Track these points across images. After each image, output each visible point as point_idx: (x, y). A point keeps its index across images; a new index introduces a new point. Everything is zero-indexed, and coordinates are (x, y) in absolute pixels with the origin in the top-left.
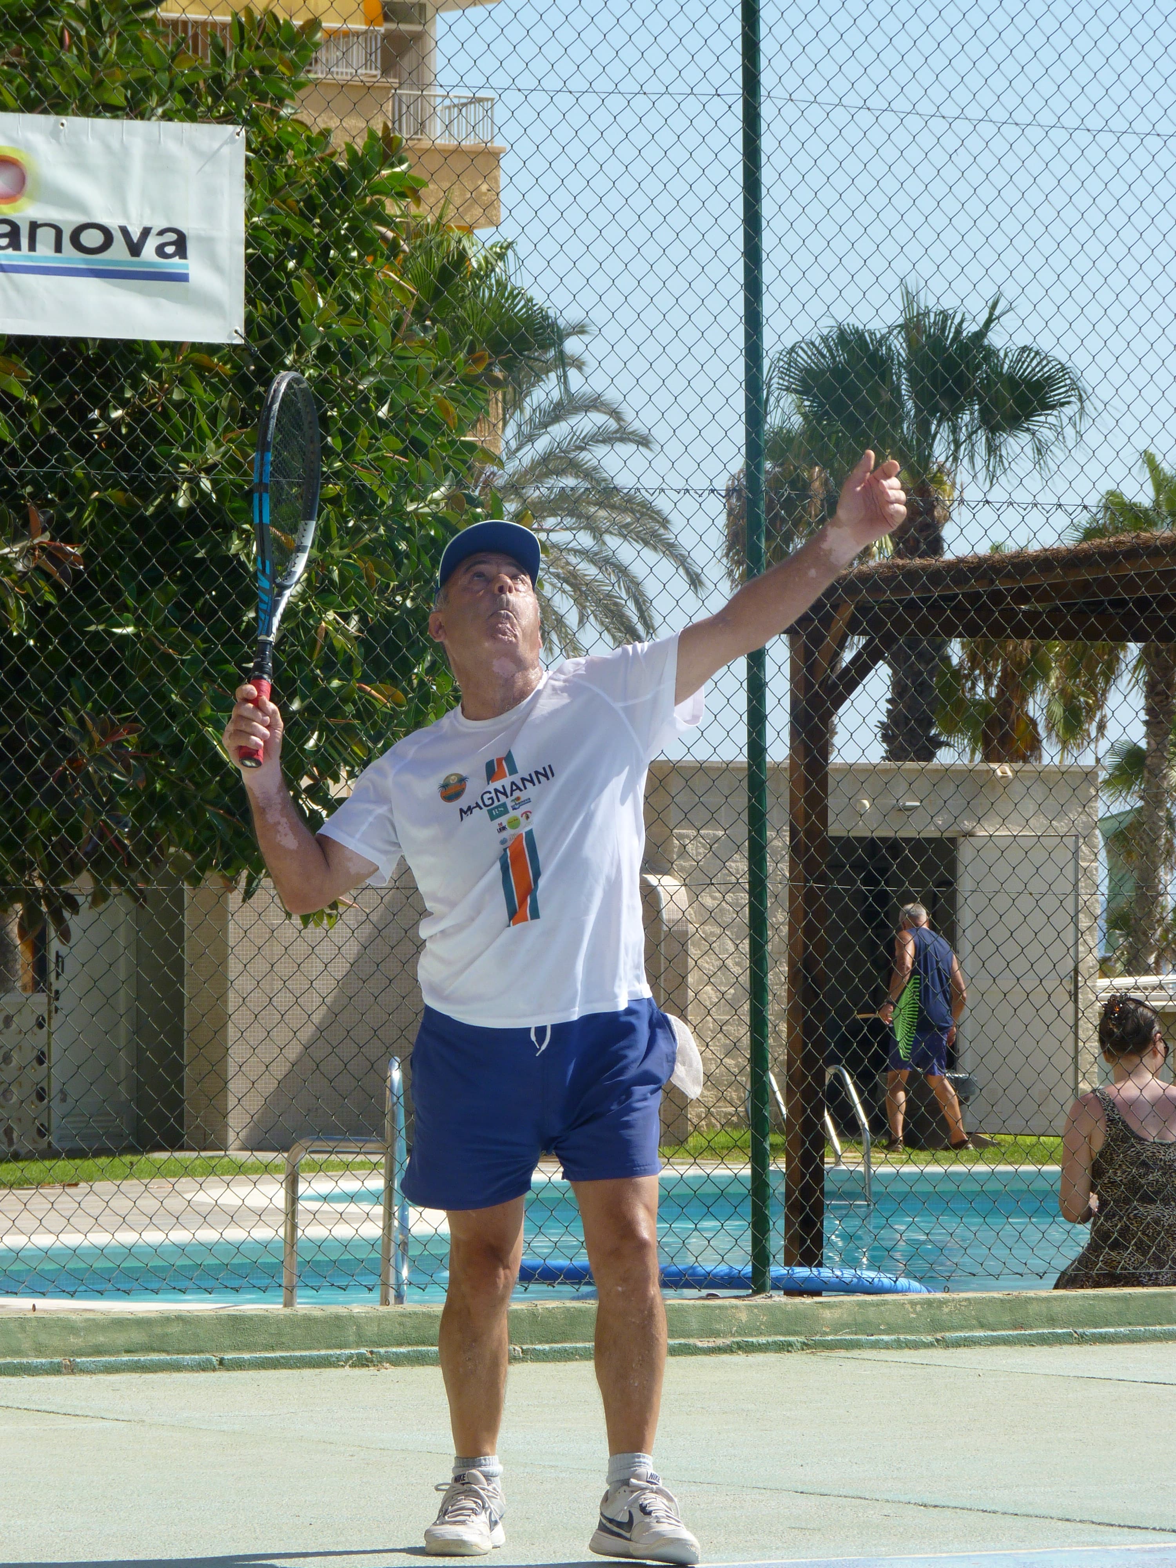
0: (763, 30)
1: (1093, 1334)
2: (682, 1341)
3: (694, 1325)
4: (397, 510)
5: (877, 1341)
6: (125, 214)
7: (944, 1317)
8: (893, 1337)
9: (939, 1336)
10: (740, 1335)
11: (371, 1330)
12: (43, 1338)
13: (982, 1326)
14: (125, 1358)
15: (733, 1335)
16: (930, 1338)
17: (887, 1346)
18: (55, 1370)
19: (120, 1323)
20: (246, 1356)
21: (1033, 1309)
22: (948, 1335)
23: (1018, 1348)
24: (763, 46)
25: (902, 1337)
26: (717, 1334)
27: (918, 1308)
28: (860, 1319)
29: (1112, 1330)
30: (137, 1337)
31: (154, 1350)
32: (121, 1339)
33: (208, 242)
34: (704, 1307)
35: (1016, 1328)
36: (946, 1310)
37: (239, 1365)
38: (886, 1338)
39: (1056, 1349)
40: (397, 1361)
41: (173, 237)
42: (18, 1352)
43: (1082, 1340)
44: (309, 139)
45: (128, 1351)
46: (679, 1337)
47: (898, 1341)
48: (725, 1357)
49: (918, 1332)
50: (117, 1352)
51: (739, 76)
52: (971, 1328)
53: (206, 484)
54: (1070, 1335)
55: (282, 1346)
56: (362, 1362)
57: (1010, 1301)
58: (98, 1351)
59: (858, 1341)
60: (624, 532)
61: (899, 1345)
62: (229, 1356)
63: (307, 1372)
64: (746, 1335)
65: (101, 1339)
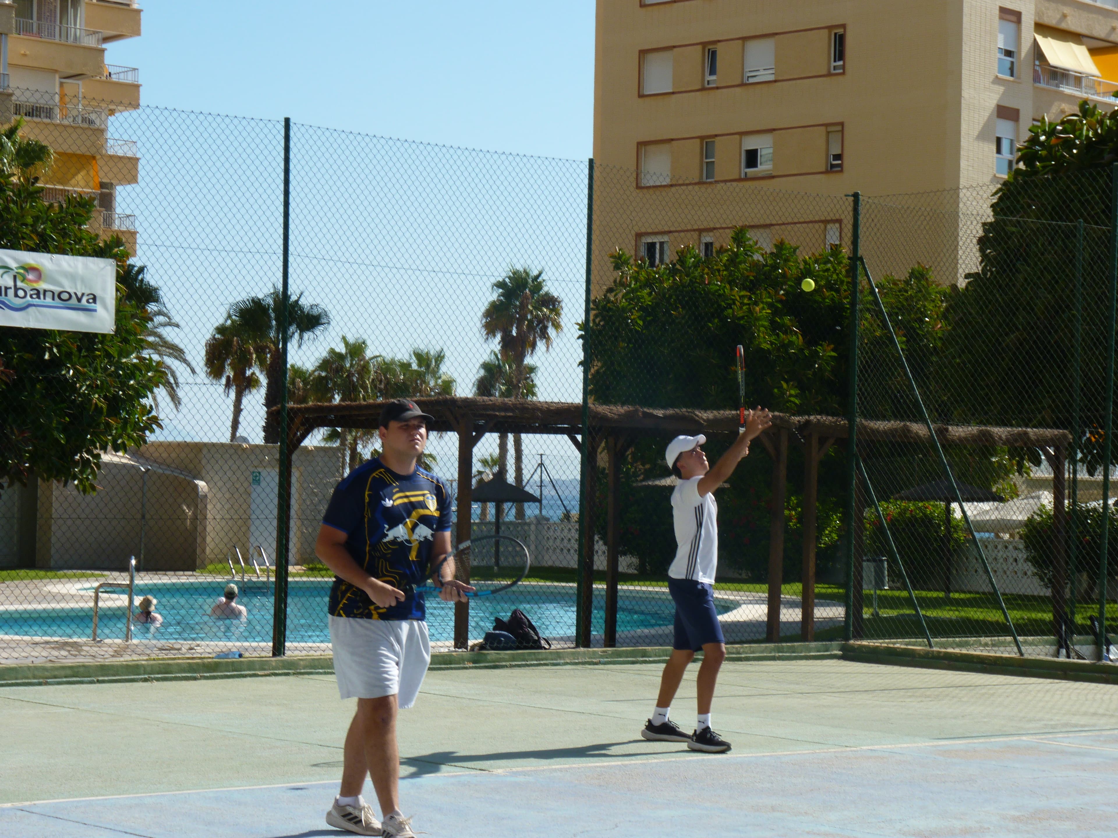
0: (290, 232)
2: (253, 672)
3: (257, 666)
4: (119, 361)
5: (318, 672)
10: (272, 670)
11: (149, 669)
12: (36, 673)
14: (64, 679)
15: (270, 670)
17: (321, 673)
18: (40, 684)
19: (63, 668)
20: (106, 678)
26: (265, 670)
28: (312, 664)
30: (69, 672)
31: (74, 677)
32: (63, 673)
37: (103, 682)
38: (321, 671)
40: (158, 680)
42: (27, 678)
44: (91, 238)
45: (66, 677)
47: (325, 672)
48: (268, 678)
50: (62, 678)
51: (282, 247)
53: (55, 350)
55: (118, 675)
56: (145, 680)
58: (55, 677)
62: (101, 678)
63: (127, 684)
64: (274, 670)
65: (56, 673)
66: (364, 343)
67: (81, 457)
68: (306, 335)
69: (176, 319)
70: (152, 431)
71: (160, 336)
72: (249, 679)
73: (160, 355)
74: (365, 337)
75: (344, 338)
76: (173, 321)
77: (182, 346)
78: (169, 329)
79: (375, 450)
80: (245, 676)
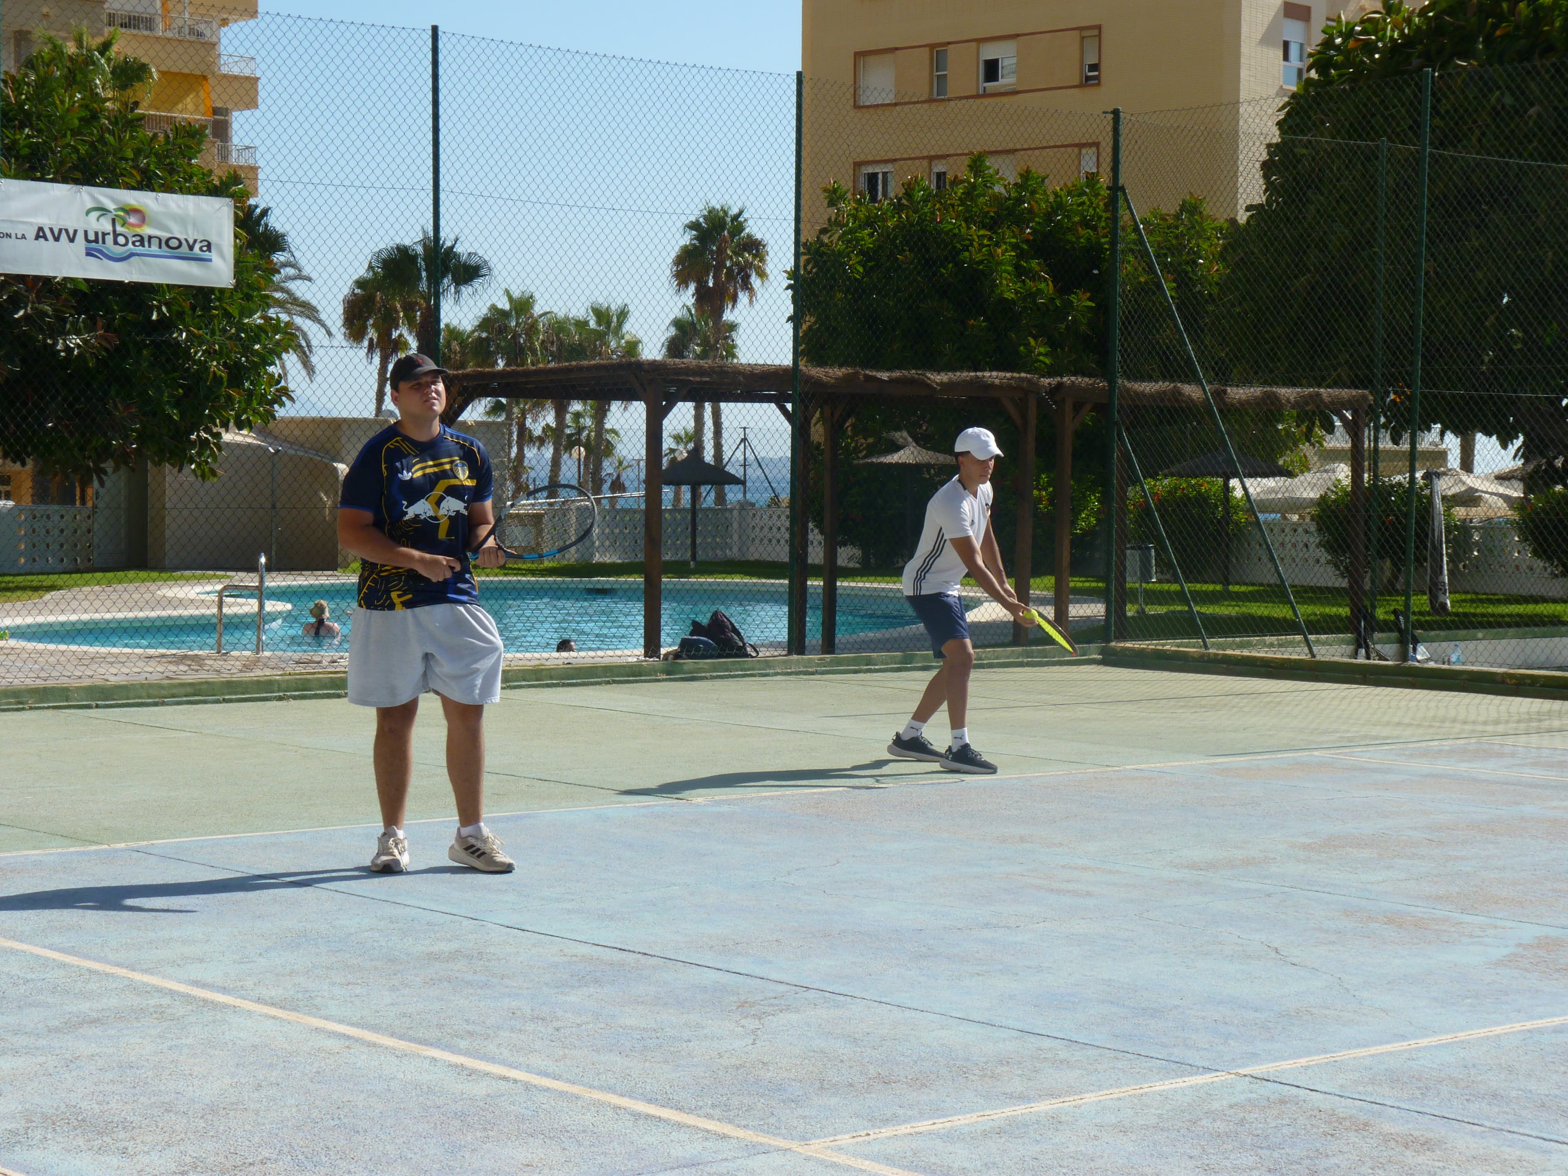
0: (441, 164)
4: (240, 322)
6: (187, 234)
11: (284, 686)
12: (151, 691)
13: (524, 680)
18: (156, 704)
20: (234, 697)
21: (544, 673)
24: (441, 169)
30: (189, 690)
32: (182, 691)
33: (219, 245)
37: (230, 701)
39: (553, 690)
40: (295, 698)
41: (206, 243)
42: (141, 697)
43: (564, 685)
44: (203, 174)
45: (186, 696)
50: (182, 696)
51: (432, 182)
52: (520, 681)
53: (164, 309)
54: (558, 684)
55: (248, 693)
56: (280, 699)
57: (535, 671)
58: (173, 696)
60: (301, 314)
62: (227, 697)
63: (259, 703)
65: (174, 691)
66: (531, 297)
67: (198, 436)
68: (463, 288)
69: (307, 270)
70: (282, 404)
71: (289, 292)
73: (289, 313)
74: (532, 289)
76: (304, 273)
78: (299, 282)
79: (547, 425)
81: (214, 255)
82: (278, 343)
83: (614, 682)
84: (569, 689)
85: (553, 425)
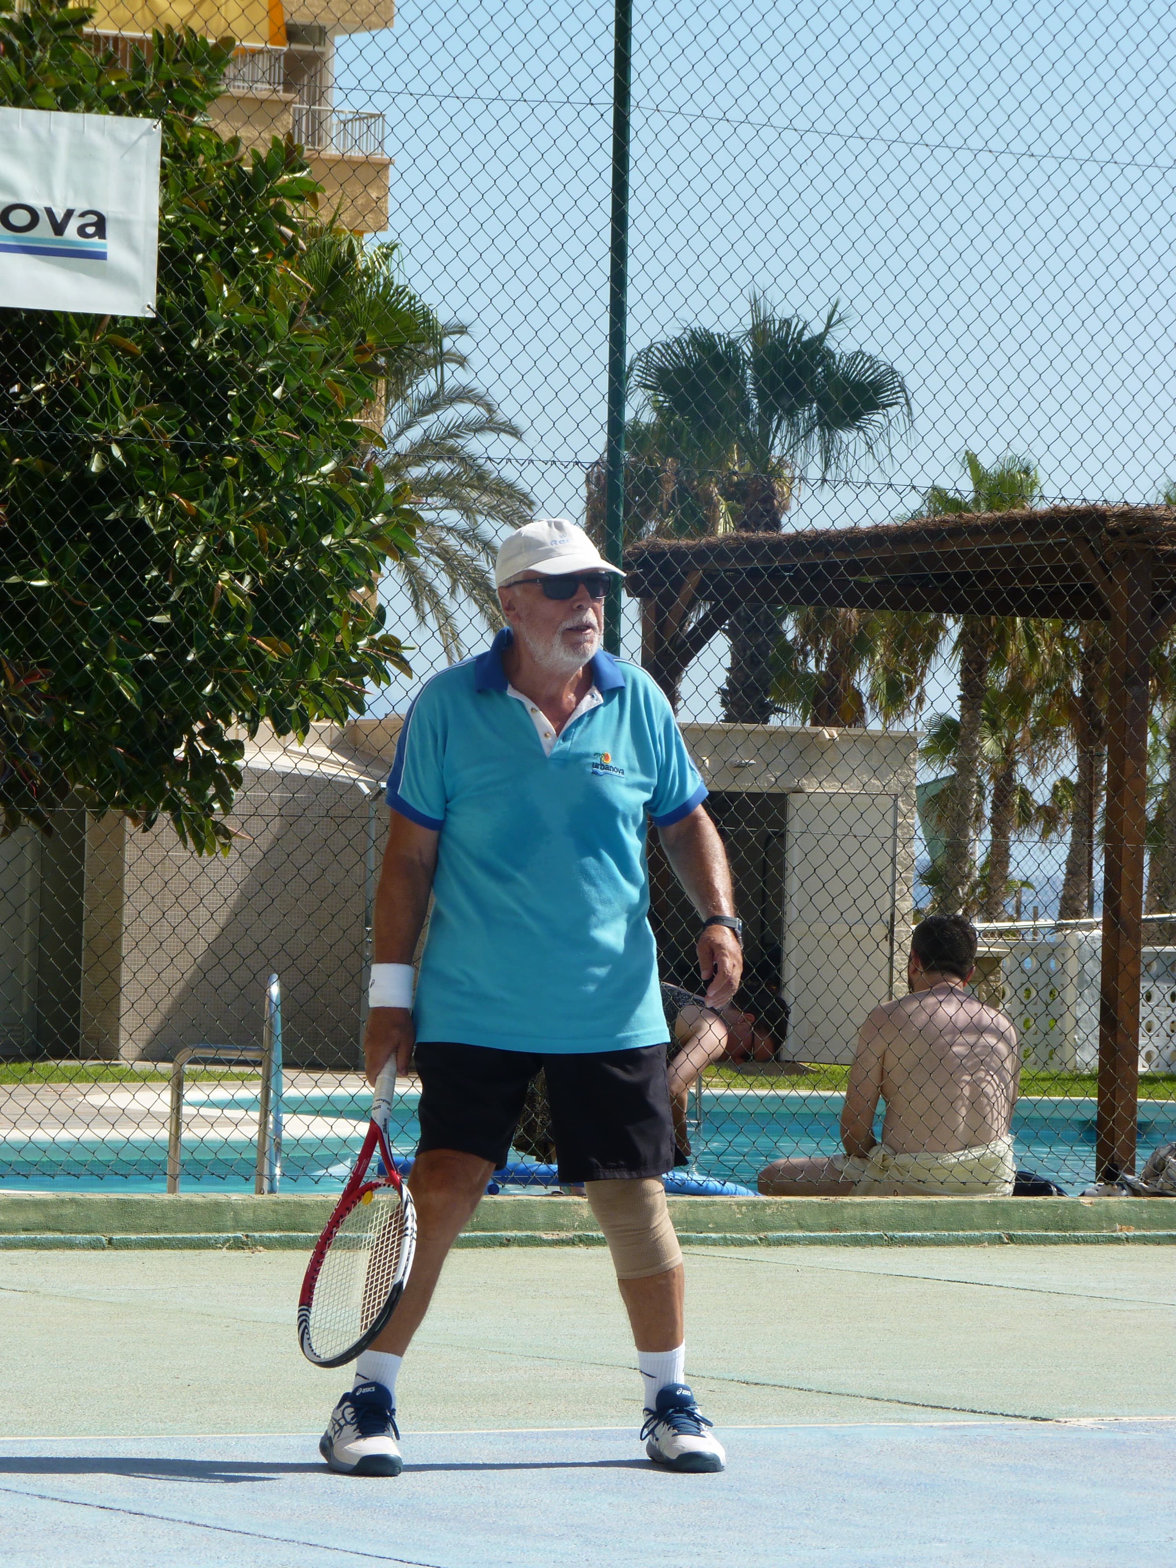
0: (634, 46)
1: (902, 1237)
2: (529, 1233)
3: (540, 1219)
4: (288, 484)
5: (706, 1238)
6: (51, 196)
7: (767, 1218)
8: (720, 1235)
9: (762, 1235)
10: (582, 1229)
11: (247, 1216)
13: (801, 1227)
14: (23, 1236)
15: (575, 1229)
16: (754, 1237)
17: (714, 1243)
19: (18, 1204)
20: (133, 1237)
21: (848, 1213)
22: (770, 1234)
23: (833, 1247)
24: (633, 60)
25: (728, 1235)
26: (560, 1228)
27: (744, 1209)
28: (690, 1218)
29: (919, 1234)
30: (35, 1217)
31: (49, 1229)
32: (19, 1218)
33: (125, 224)
34: (550, 1203)
35: (831, 1230)
36: (769, 1211)
37: (126, 1245)
38: (713, 1235)
39: (868, 1250)
40: (269, 1245)
41: (93, 218)
43: (892, 1242)
45: (26, 1230)
46: (526, 1230)
47: (725, 1239)
48: (568, 1249)
49: (743, 1231)
50: (16, 1230)
51: (611, 87)
52: (791, 1229)
53: (116, 451)
54: (881, 1237)
55: (166, 1229)
56: (238, 1245)
57: (827, 1205)
59: (688, 1237)
61: (726, 1242)
62: (117, 1236)
63: (188, 1253)
64: (586, 1229)
65: (2, 1218)
67: (191, 750)
68: (846, 436)
70: (381, 675)
71: (467, 461)
72: (514, 1250)
75: (972, 461)
77: (523, 486)
80: (507, 1243)
81: (111, 245)
82: (374, 535)
83: (1012, 1239)
84: (906, 1250)
85: (1074, 779)
